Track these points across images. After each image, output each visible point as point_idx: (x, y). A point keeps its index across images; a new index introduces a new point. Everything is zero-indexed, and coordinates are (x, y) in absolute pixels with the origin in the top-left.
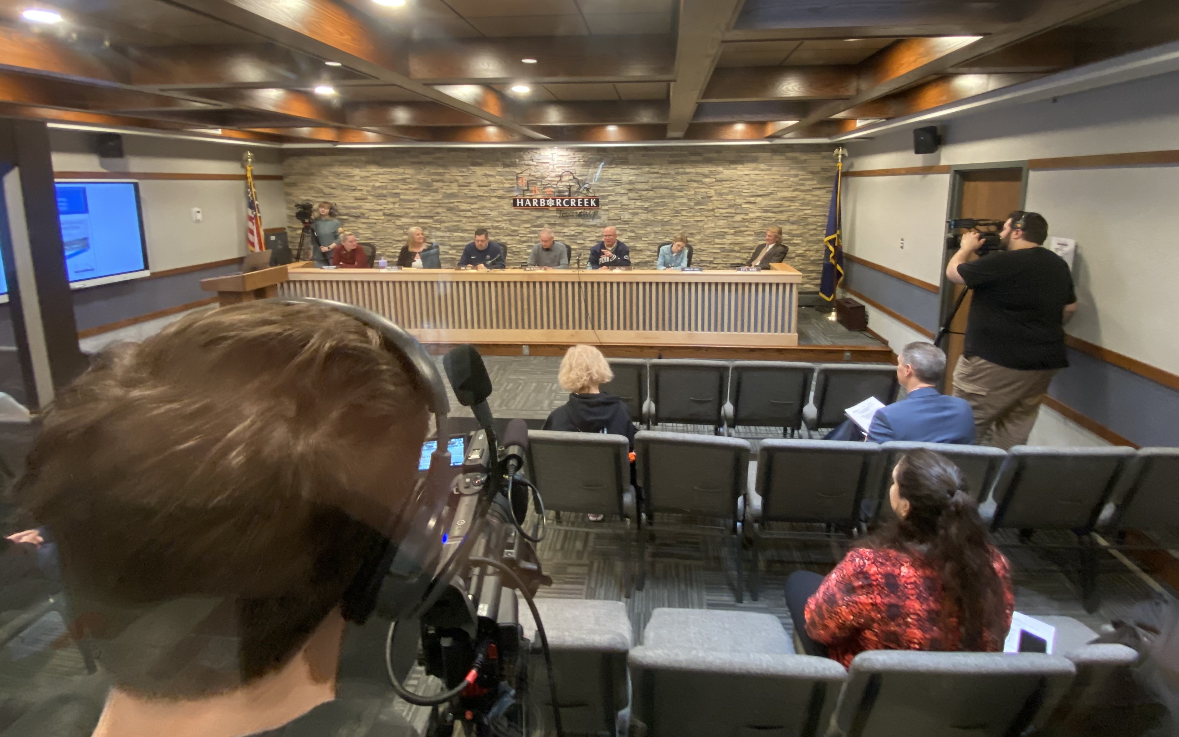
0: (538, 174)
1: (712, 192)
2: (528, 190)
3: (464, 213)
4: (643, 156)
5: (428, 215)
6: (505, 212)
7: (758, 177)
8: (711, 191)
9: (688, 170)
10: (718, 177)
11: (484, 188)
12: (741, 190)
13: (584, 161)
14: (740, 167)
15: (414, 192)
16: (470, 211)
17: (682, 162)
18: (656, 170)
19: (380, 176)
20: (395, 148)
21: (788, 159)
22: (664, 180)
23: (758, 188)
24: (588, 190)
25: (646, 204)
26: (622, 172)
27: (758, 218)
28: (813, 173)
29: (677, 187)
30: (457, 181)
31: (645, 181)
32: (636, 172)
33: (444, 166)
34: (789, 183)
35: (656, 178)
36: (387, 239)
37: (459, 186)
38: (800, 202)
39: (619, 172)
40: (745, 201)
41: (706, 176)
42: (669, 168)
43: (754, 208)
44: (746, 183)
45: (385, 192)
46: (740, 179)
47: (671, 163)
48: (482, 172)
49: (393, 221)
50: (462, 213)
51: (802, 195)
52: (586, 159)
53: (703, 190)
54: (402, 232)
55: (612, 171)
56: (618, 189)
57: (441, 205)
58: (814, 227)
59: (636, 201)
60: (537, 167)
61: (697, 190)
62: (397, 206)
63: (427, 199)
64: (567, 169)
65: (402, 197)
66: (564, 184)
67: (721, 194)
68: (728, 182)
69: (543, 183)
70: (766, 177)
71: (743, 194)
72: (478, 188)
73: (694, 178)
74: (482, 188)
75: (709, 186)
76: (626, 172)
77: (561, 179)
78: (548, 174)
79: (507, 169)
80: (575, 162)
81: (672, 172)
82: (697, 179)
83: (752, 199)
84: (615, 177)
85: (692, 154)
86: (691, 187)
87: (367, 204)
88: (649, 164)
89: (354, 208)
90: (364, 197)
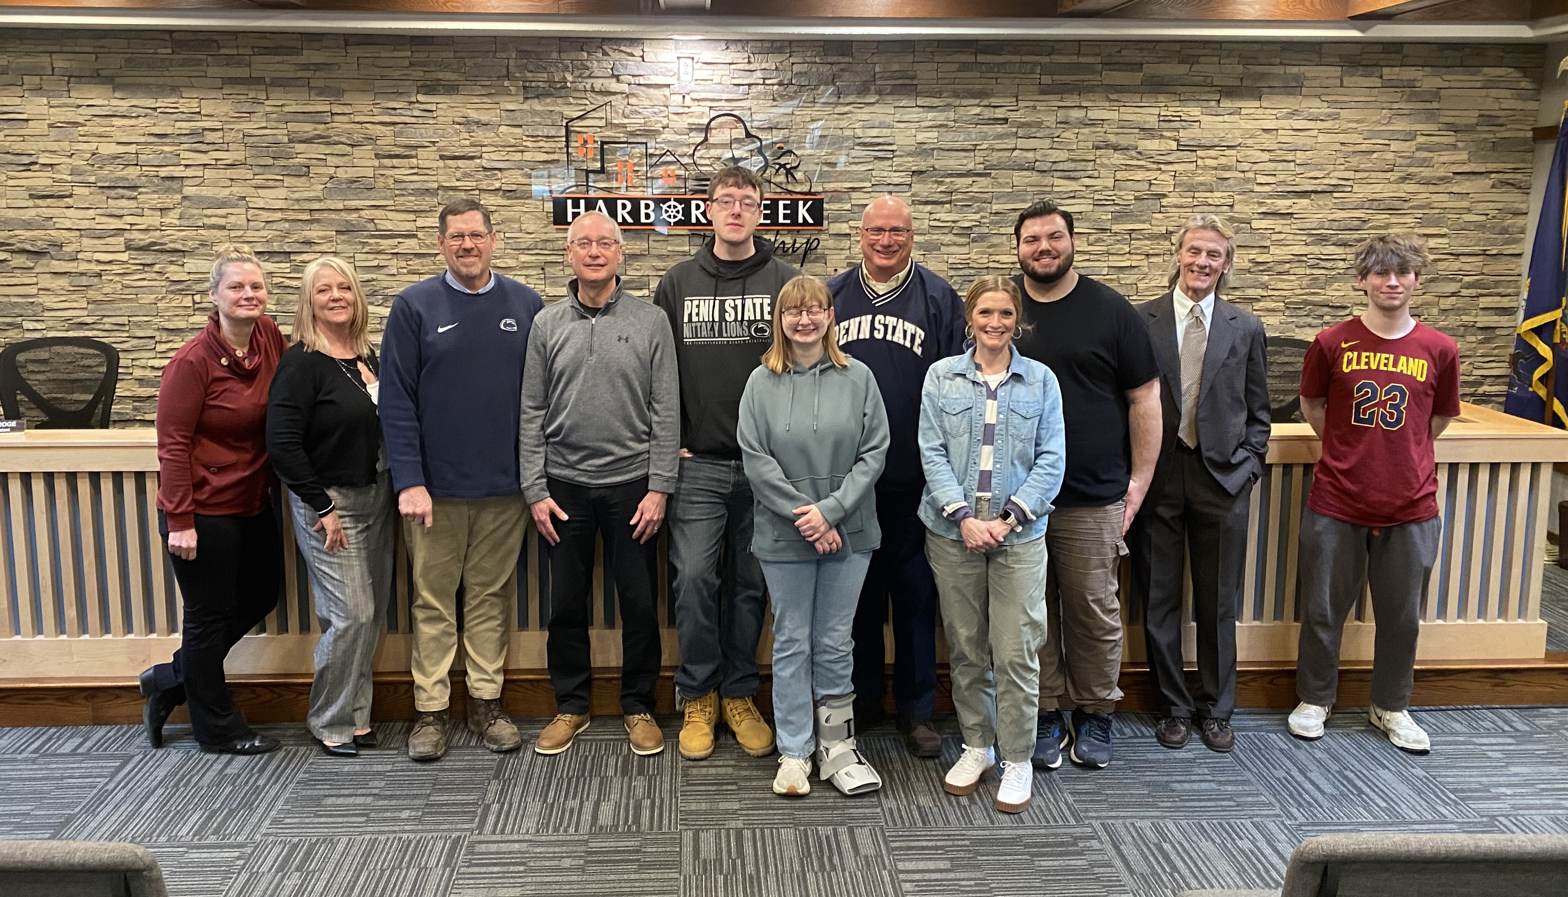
0: (634, 123)
1: (1164, 181)
2: (602, 170)
3: (395, 241)
4: (965, 67)
5: (276, 246)
6: (527, 240)
7: (1301, 140)
8: (1162, 177)
9: (1094, 114)
10: (1184, 135)
11: (460, 163)
12: (1250, 175)
13: (780, 84)
14: (1249, 106)
15: (231, 173)
16: (415, 236)
17: (1080, 89)
18: (1000, 113)
19: (117, 122)
20: (170, 32)
21: (1387, 85)
22: (1022, 143)
23: (1299, 170)
24: (789, 172)
25: (968, 219)
26: (898, 117)
27: (1299, 258)
28: (1456, 130)
29: (1060, 167)
30: (372, 139)
31: (967, 145)
32: (940, 117)
33: (334, 93)
34: (1390, 156)
35: (999, 137)
36: (138, 325)
37: (377, 156)
38: (1419, 213)
39: (888, 119)
40: (1263, 209)
41: (1148, 132)
42: (1040, 106)
43: (1287, 229)
44: (1266, 156)
45: (132, 173)
46: (1250, 142)
47: (1046, 90)
48: (457, 114)
49: (157, 268)
50: (385, 243)
51: (1423, 194)
52: (787, 77)
53: (1139, 175)
54: (188, 301)
55: (864, 114)
56: (883, 171)
57: (316, 216)
58: (1453, 287)
59: (938, 208)
60: (633, 101)
61: (1119, 175)
62: (172, 218)
63: (274, 197)
64: (726, 107)
65: (189, 191)
66: (714, 152)
67: (1192, 189)
68: (1212, 153)
69: (650, 151)
70: (1322, 138)
71: (1258, 188)
72: (441, 163)
73: (1113, 139)
74: (450, 163)
75: (1159, 163)
76: (906, 118)
77: (706, 139)
78: (665, 122)
79: (537, 105)
80: (750, 85)
81: (1050, 120)
82: (1123, 141)
83: (1282, 204)
84: (874, 132)
85: (1109, 65)
86: (1103, 165)
87: (70, 213)
88: (981, 95)
89: (28, 225)
90: (66, 189)
